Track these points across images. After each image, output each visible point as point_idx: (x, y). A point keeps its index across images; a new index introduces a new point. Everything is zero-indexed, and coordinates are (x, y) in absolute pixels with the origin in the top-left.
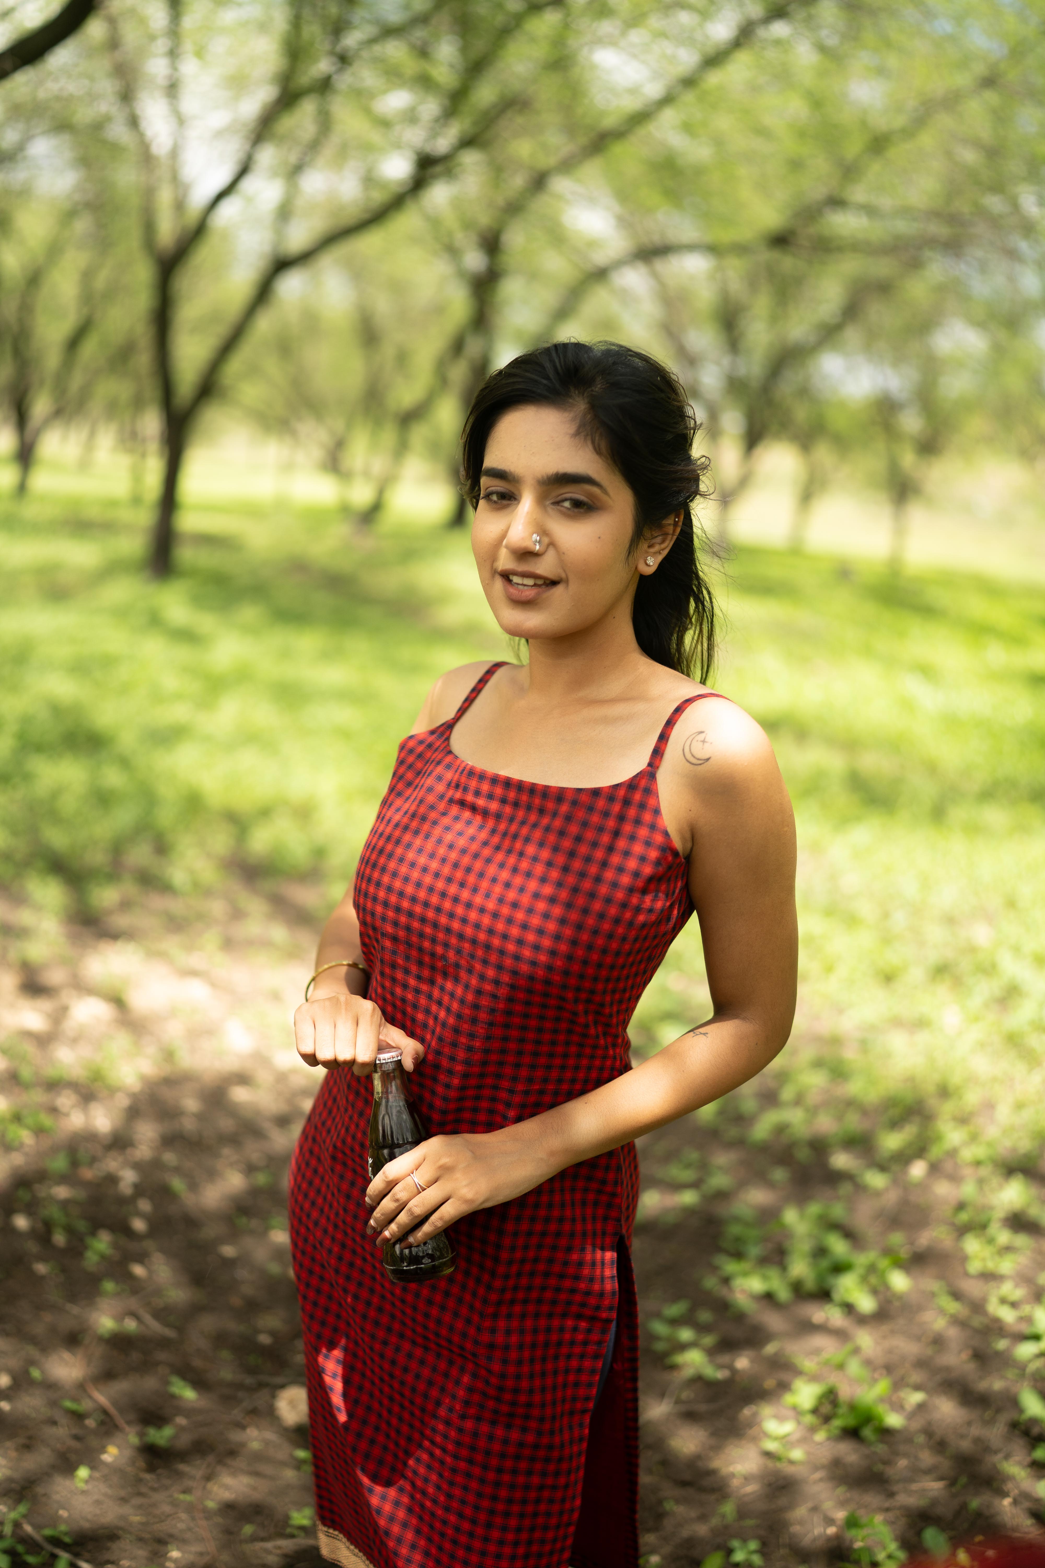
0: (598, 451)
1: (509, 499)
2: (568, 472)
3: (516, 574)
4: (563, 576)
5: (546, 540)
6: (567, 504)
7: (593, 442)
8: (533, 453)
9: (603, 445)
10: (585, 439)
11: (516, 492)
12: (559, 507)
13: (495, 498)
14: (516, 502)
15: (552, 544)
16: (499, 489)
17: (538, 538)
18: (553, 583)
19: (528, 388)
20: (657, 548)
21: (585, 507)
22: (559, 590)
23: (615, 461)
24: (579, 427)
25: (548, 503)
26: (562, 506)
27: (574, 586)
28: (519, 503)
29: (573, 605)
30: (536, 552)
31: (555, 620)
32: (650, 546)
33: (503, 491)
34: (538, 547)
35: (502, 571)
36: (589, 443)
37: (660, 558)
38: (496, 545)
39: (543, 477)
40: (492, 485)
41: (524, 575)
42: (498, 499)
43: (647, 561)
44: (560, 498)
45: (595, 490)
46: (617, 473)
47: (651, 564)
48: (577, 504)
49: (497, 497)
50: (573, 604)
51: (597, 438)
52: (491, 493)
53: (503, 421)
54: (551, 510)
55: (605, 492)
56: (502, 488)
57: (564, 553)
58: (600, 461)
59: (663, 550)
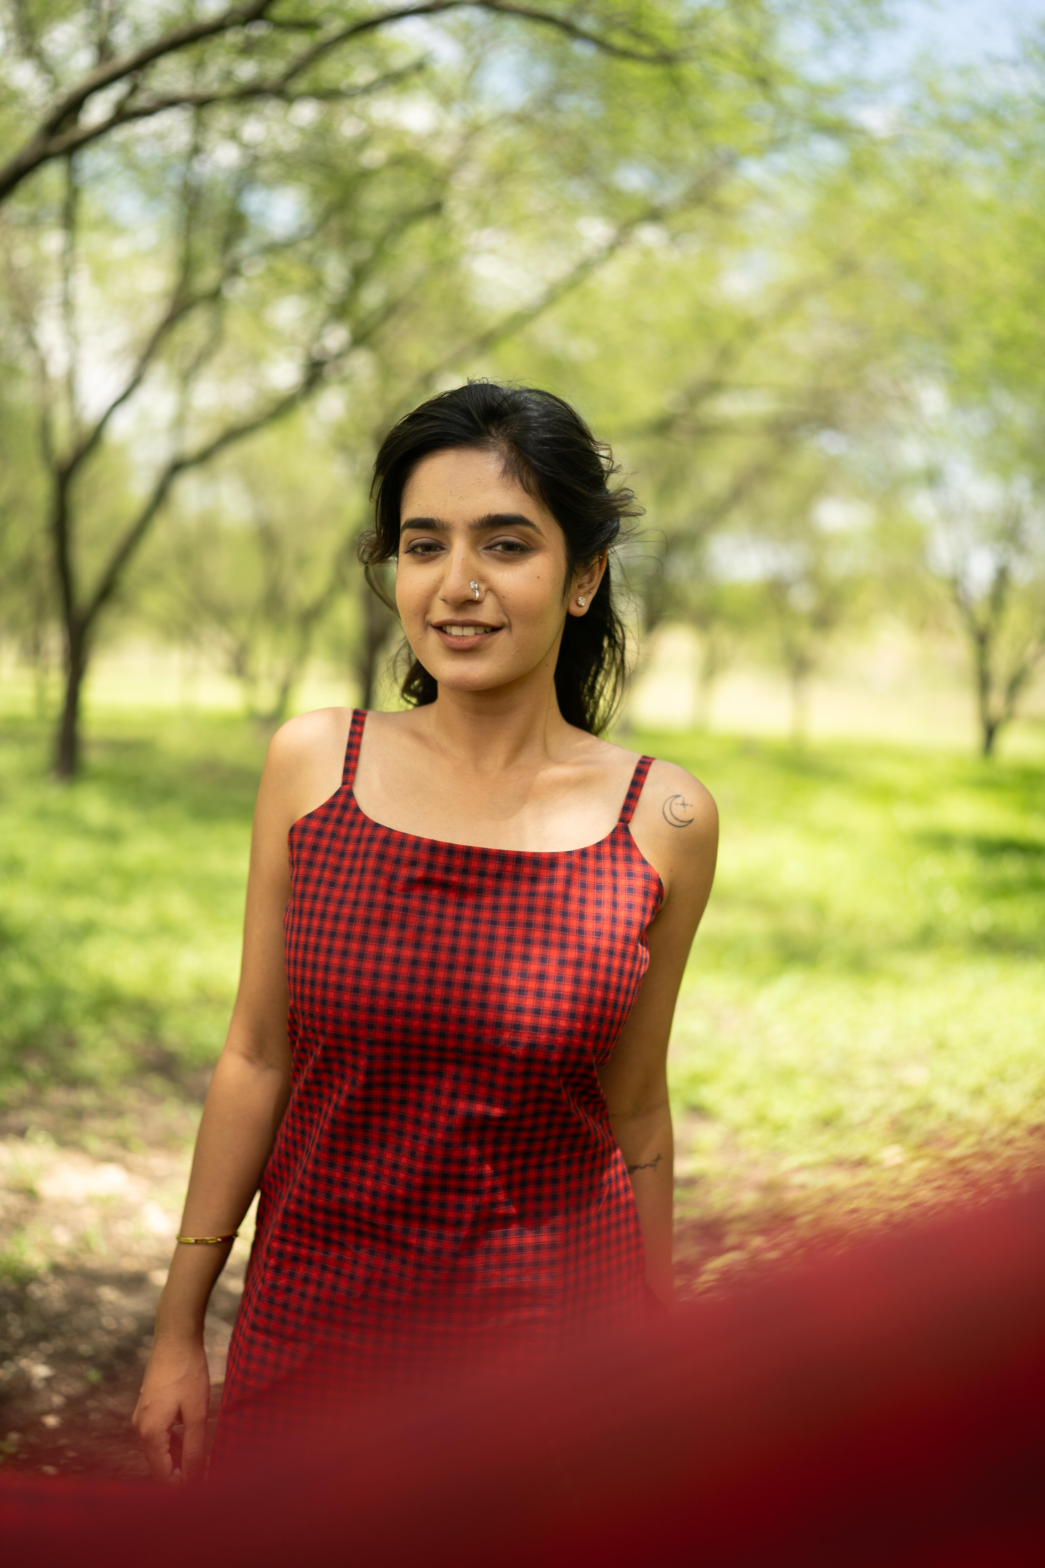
0: (527, 490)
1: (435, 550)
2: (500, 514)
3: (452, 624)
4: (505, 620)
5: (483, 587)
6: (499, 548)
7: (521, 481)
8: (461, 497)
9: (532, 482)
10: (513, 476)
11: (444, 541)
12: (492, 552)
13: (419, 550)
14: (445, 552)
15: (491, 590)
16: (424, 540)
17: (476, 585)
18: (494, 629)
19: (445, 431)
20: (587, 587)
21: (519, 549)
22: (502, 636)
23: (545, 500)
24: (506, 467)
25: (480, 548)
26: (495, 550)
27: (517, 629)
28: (449, 552)
29: (517, 651)
30: (476, 599)
31: (499, 667)
32: (580, 586)
33: (429, 542)
34: (477, 594)
35: (436, 623)
36: (517, 481)
37: (591, 597)
38: (428, 596)
39: (474, 521)
40: (416, 538)
41: (464, 625)
42: (423, 551)
43: (579, 602)
44: (492, 542)
45: (529, 530)
46: (547, 511)
47: (583, 604)
48: (509, 547)
49: (422, 549)
50: (517, 649)
51: (524, 477)
52: (416, 546)
53: (421, 469)
54: (484, 554)
55: (538, 531)
56: (428, 540)
57: (504, 597)
58: (530, 500)
59: (592, 589)
